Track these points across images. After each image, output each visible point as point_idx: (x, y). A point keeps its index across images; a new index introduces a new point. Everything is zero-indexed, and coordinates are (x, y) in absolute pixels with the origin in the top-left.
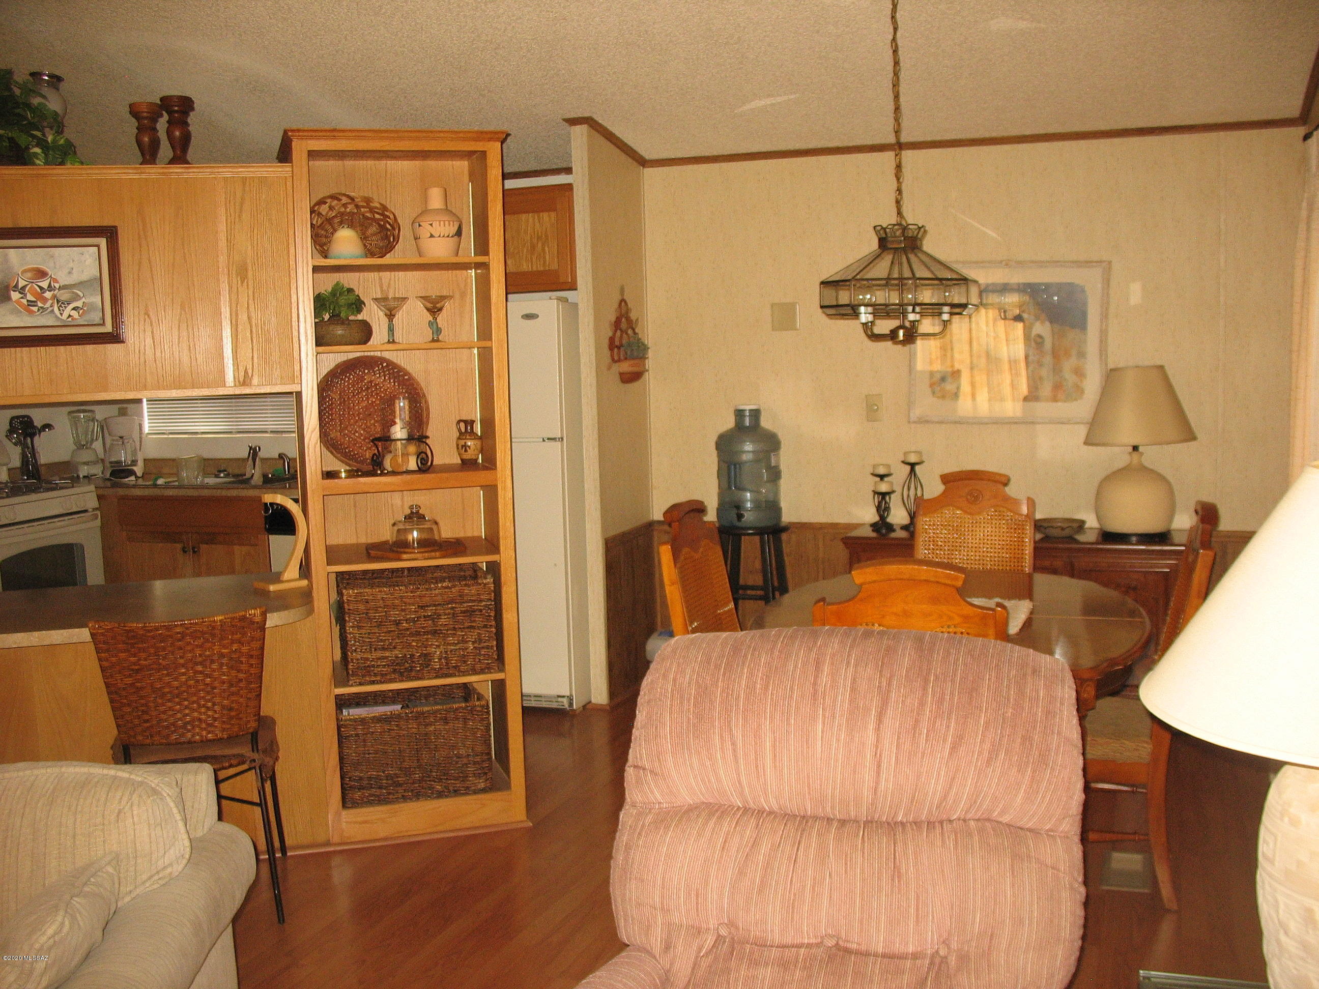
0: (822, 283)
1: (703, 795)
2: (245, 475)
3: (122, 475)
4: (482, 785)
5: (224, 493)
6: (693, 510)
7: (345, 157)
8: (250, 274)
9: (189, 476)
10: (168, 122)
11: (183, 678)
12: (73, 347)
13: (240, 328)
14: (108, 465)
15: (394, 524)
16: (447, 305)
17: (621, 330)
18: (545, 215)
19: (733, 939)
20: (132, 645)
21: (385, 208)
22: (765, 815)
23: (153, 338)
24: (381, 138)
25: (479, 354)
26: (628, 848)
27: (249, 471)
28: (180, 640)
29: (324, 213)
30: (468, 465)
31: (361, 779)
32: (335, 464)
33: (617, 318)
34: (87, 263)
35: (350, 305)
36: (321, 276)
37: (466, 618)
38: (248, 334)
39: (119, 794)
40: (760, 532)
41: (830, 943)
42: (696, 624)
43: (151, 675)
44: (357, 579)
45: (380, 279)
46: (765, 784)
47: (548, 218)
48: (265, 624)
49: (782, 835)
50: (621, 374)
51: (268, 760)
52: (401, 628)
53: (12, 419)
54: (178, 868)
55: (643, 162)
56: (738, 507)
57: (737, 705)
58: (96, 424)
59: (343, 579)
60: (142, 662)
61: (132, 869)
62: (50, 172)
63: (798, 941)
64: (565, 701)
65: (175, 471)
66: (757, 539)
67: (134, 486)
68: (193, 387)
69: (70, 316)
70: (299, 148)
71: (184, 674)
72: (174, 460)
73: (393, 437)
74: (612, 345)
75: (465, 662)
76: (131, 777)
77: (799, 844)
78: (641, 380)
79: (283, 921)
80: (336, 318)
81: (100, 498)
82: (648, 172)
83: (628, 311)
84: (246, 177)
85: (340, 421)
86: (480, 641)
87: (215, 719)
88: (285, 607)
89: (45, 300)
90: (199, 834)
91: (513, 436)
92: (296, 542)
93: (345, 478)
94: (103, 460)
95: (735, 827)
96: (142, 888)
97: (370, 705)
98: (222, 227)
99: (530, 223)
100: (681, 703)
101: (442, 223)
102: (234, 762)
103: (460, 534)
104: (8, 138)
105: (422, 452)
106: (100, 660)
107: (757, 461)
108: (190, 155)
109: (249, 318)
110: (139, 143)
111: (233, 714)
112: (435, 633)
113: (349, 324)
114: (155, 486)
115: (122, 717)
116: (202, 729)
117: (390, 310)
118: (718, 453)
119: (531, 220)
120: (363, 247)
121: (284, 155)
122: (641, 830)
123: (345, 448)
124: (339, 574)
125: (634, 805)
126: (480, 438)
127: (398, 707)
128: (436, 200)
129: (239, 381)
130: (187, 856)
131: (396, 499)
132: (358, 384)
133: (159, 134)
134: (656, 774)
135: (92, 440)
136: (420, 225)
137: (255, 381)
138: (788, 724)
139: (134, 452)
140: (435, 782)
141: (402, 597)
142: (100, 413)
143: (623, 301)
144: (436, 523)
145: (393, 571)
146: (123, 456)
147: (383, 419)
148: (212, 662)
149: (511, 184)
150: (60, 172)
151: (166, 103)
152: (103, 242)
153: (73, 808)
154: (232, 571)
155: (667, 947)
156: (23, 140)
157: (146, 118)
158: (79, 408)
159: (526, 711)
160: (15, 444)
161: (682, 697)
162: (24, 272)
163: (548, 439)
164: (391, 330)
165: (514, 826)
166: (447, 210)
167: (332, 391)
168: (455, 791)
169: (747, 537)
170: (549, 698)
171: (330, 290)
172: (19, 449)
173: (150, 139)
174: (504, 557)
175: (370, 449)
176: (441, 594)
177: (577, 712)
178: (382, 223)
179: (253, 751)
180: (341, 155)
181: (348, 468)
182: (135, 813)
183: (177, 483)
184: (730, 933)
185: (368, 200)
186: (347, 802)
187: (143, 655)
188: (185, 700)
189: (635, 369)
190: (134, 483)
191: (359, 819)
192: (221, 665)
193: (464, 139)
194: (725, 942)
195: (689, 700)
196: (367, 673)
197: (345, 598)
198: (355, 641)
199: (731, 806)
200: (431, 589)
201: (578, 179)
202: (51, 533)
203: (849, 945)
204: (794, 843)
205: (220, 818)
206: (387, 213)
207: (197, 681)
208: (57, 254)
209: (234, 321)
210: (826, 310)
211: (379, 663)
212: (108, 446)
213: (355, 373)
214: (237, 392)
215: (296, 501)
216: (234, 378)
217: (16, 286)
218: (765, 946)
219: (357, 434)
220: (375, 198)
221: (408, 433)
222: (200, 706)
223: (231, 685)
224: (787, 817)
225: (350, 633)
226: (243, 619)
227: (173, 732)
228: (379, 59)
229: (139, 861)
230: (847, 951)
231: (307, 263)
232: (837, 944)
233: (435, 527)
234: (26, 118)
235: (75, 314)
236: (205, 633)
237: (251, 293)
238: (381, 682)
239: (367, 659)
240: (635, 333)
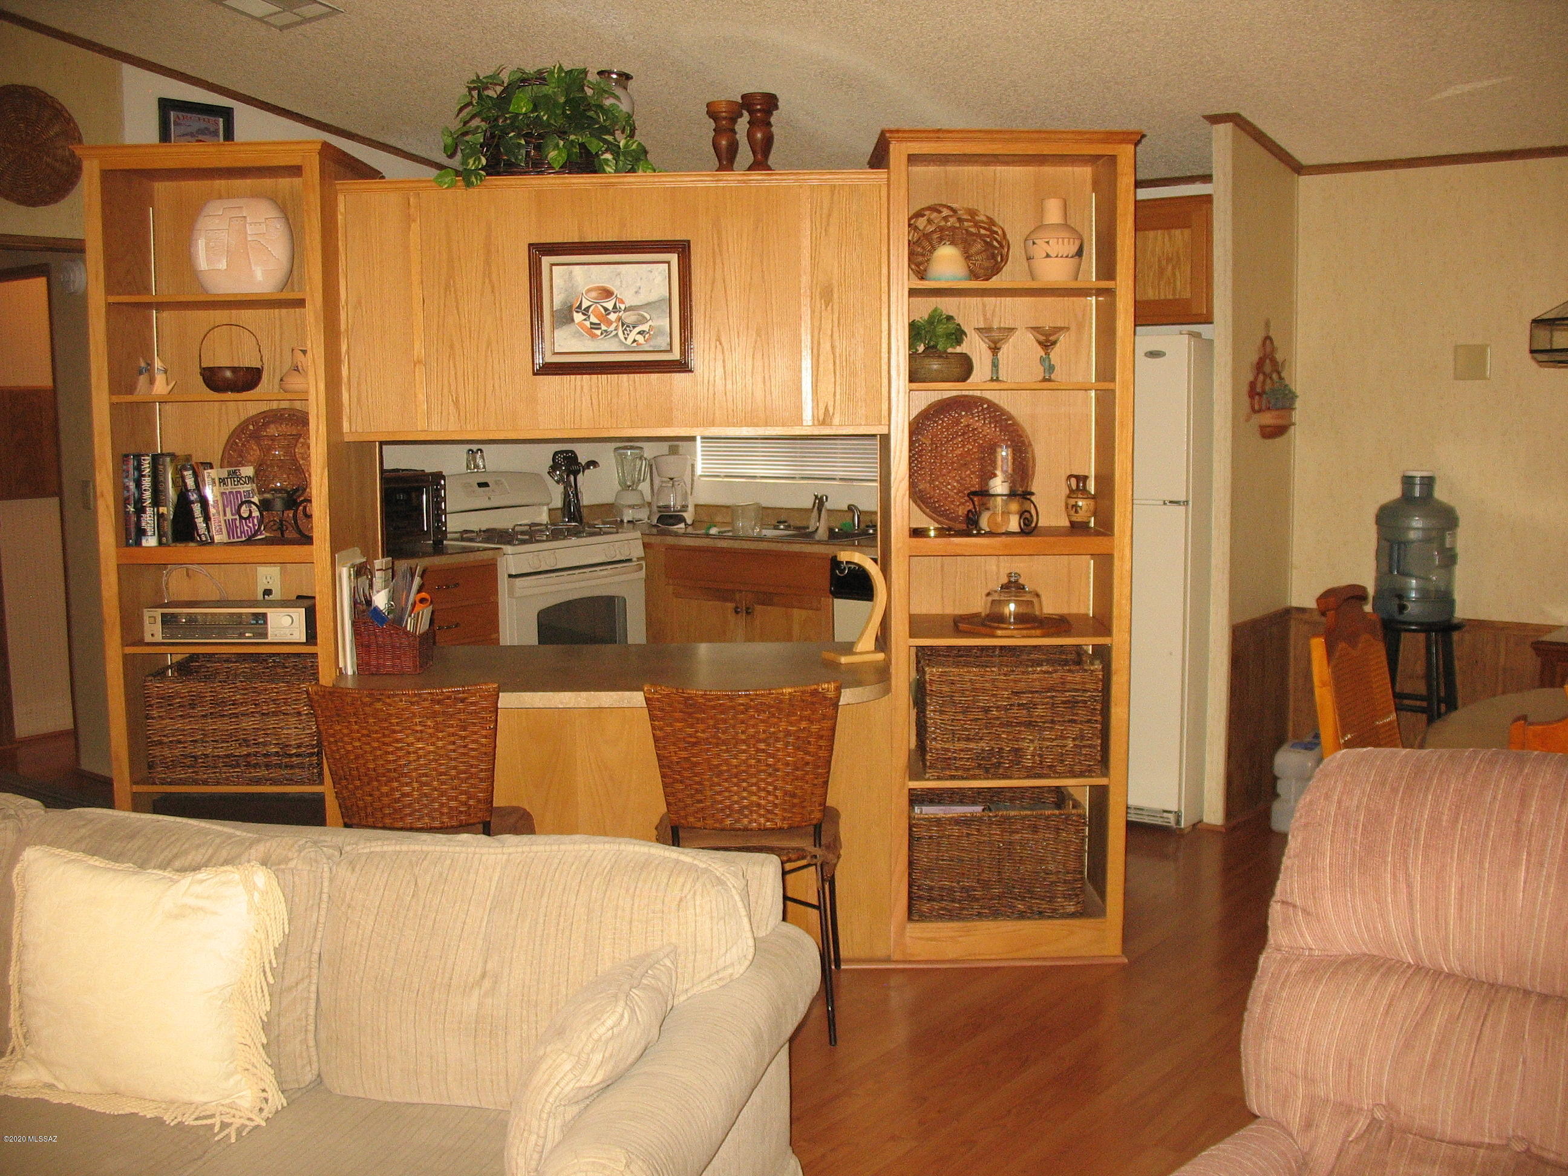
0: (1535, 321)
1: (1366, 945)
2: (808, 528)
3: (671, 521)
4: (1072, 909)
5: (786, 548)
6: (1352, 597)
7: (948, 162)
8: (835, 296)
9: (745, 526)
10: (749, 122)
11: (743, 756)
12: (637, 376)
13: (822, 358)
14: (655, 509)
15: (988, 594)
16: (1063, 338)
17: (1264, 374)
18: (1177, 232)
19: (1392, 1125)
20: (690, 714)
21: (992, 222)
22: (1442, 977)
23: (724, 367)
24: (993, 140)
25: (1097, 399)
26: (1267, 999)
27: (812, 525)
28: (742, 713)
29: (921, 228)
30: (1077, 528)
31: (931, 888)
32: (922, 520)
33: (1260, 359)
34: (656, 281)
35: (948, 336)
36: (918, 301)
37: (1069, 710)
38: (831, 366)
39: (681, 880)
40: (1426, 628)
41: (1519, 1147)
42: (1349, 736)
43: (708, 750)
44: (940, 655)
45: (984, 306)
46: (1446, 937)
47: (1180, 236)
48: (839, 701)
49: (1463, 1004)
50: (1262, 428)
51: (831, 857)
52: (990, 716)
53: (556, 454)
54: (740, 969)
55: (1299, 169)
56: (1401, 596)
57: (1417, 839)
58: (644, 462)
59: (924, 656)
60: (699, 734)
61: (690, 965)
62: (621, 180)
63: (1477, 1139)
64: (1172, 818)
65: (728, 519)
66: (1422, 637)
67: (685, 535)
68: (766, 425)
69: (635, 341)
70: (898, 152)
71: (744, 751)
72: (728, 507)
73: (992, 492)
74: (1253, 392)
75: (1062, 761)
76: (695, 862)
77: (1484, 1020)
78: (1285, 437)
79: (835, 1042)
80: (931, 351)
81: (646, 546)
82: (1304, 180)
83: (1274, 349)
84: (835, 186)
85: (931, 470)
86: (1082, 737)
87: (775, 805)
88: (859, 683)
89: (610, 323)
90: (762, 934)
91: (1135, 497)
92: (873, 610)
93: (935, 537)
94: (649, 504)
95: (1404, 988)
96: (700, 987)
97: (944, 804)
98: (806, 243)
99: (1159, 241)
100: (1346, 830)
101: (1060, 240)
102: (793, 856)
103: (1063, 610)
104: (579, 144)
105: (1026, 511)
106: (653, 728)
107: (1427, 540)
108: (771, 161)
109: (833, 347)
110: (716, 146)
111: (796, 801)
112: (1028, 724)
113: (947, 358)
114: (708, 535)
115: (673, 794)
116: (761, 816)
117: (995, 342)
118: (1378, 529)
119: (1160, 238)
120: (967, 268)
121: (879, 159)
122: (1285, 981)
123: (935, 502)
124: (920, 649)
125: (1278, 949)
126: (1094, 497)
127: (978, 809)
128: (1053, 213)
129: (818, 420)
130: (750, 958)
131: (991, 564)
132: (953, 427)
133: (738, 136)
134: (1308, 914)
135: (639, 480)
136: (1034, 243)
137: (836, 420)
138: (1481, 868)
139: (685, 496)
140: (1016, 899)
141: (994, 680)
142: (650, 451)
143: (1268, 338)
144: (1038, 595)
145: (983, 649)
146: (672, 500)
147: (981, 470)
148: (777, 740)
149: (1144, 194)
150: (632, 180)
151: (748, 101)
152: (674, 258)
153: (631, 891)
154: (789, 637)
155: (1308, 1124)
156: (594, 146)
157: (725, 118)
158: (627, 444)
159: (1131, 826)
160: (558, 482)
161: (1347, 824)
162: (589, 291)
163: (1170, 502)
164: (995, 365)
165: (1106, 961)
166: (1066, 226)
167: (923, 435)
168: (1040, 913)
169: (1408, 635)
170: (1153, 813)
171: (926, 317)
172: (561, 488)
173: (727, 141)
174: (1117, 640)
175: (963, 504)
176: (1040, 680)
177: (1186, 831)
178: (988, 240)
179: (815, 846)
180: (943, 159)
181: (937, 525)
182: (698, 903)
183: (730, 534)
184: (1387, 1117)
185: (973, 213)
186: (913, 913)
187: (701, 726)
188: (744, 781)
189: (1280, 422)
190: (683, 531)
191: (926, 935)
192: (787, 744)
193: (1091, 141)
194: (1380, 1128)
195: (1356, 828)
196: (947, 765)
197: (927, 677)
198: (936, 728)
199: (1400, 962)
200: (1028, 673)
201: (1220, 190)
202: (590, 583)
203: (1545, 1154)
204: (1479, 1017)
205: (784, 919)
206: (995, 229)
207: (759, 761)
208: (624, 272)
209: (815, 351)
210: (1536, 355)
211: (962, 756)
212: (656, 487)
213: (950, 415)
214: (816, 433)
215: (875, 561)
216: (813, 416)
217: (580, 306)
218: (1432, 1139)
219: (949, 487)
220: (981, 209)
221: (1011, 488)
222: (759, 789)
223: (797, 769)
224: (1471, 983)
225: (931, 719)
226: (815, 693)
227: (728, 816)
228: (988, 46)
229: (699, 956)
230: (1541, 1160)
231: (903, 284)
232: (1528, 1149)
233: (1035, 600)
234: (598, 122)
235: (640, 338)
236: (772, 707)
237: (836, 316)
238: (962, 778)
239: (948, 750)
240: (1280, 378)
